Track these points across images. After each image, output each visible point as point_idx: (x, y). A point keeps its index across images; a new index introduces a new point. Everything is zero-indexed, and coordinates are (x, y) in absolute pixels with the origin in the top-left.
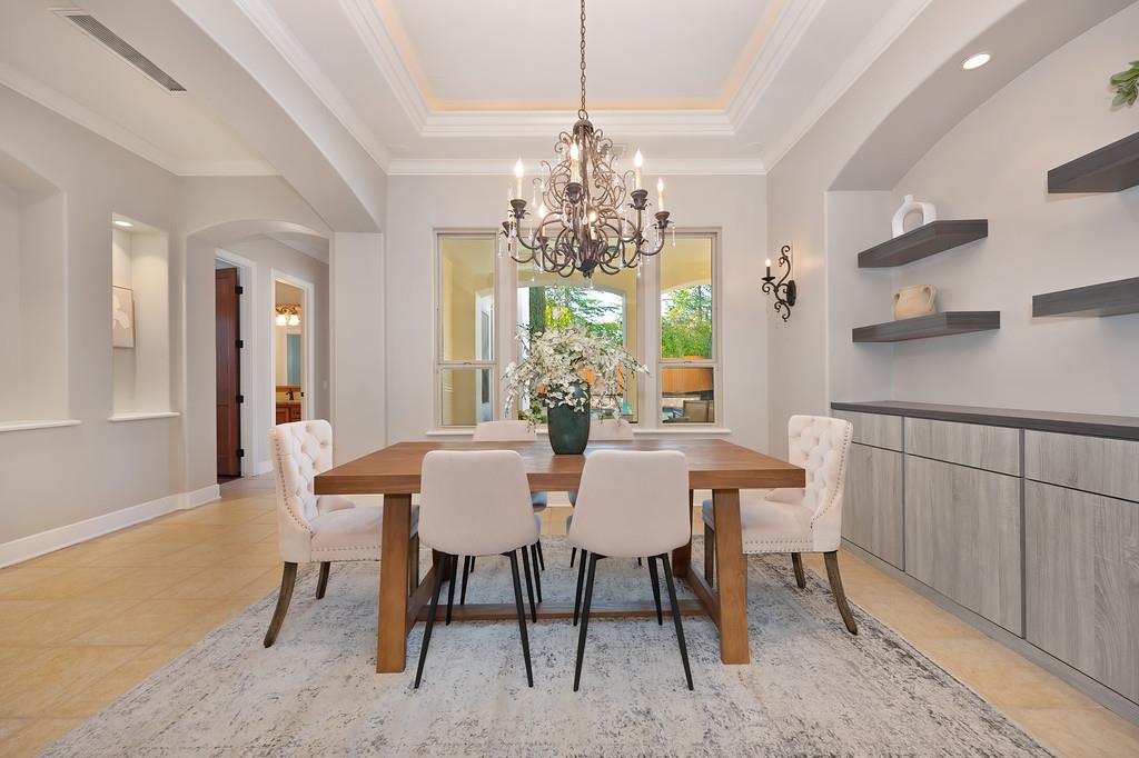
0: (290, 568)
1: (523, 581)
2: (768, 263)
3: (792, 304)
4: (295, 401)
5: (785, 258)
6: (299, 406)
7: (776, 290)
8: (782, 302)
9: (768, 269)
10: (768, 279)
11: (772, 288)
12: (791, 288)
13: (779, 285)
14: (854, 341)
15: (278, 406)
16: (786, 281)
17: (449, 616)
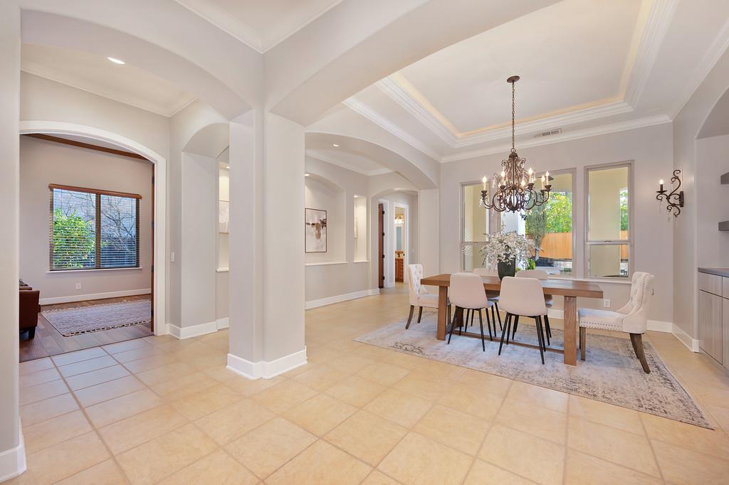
0: (412, 307)
1: (512, 329)
2: (661, 182)
3: (682, 206)
4: (401, 258)
5: (677, 178)
6: (402, 260)
7: (668, 198)
8: (674, 205)
9: (662, 186)
10: (662, 192)
11: (664, 197)
12: (681, 195)
13: (671, 195)
14: (720, 230)
15: (396, 260)
16: (678, 192)
17: (460, 333)
